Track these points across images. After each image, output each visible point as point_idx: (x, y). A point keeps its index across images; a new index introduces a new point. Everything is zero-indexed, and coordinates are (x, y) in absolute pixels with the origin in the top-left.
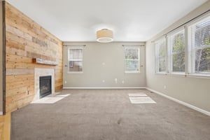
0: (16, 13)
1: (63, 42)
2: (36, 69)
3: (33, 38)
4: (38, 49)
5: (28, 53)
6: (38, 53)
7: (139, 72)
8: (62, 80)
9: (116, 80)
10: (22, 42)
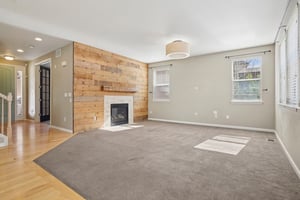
0: (83, 48)
1: (148, 64)
2: (106, 97)
3: (102, 66)
4: (108, 76)
5: (96, 81)
6: (108, 80)
7: (261, 101)
8: (147, 109)
9: (215, 112)
10: (88, 72)
